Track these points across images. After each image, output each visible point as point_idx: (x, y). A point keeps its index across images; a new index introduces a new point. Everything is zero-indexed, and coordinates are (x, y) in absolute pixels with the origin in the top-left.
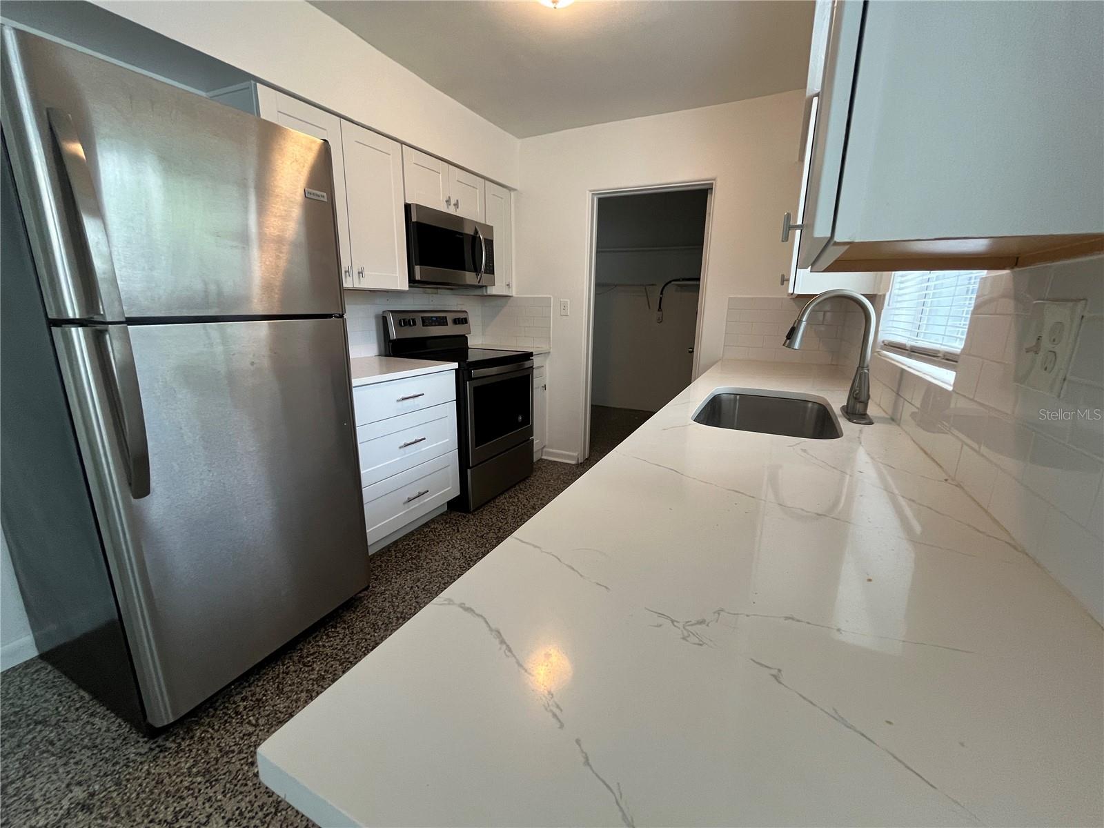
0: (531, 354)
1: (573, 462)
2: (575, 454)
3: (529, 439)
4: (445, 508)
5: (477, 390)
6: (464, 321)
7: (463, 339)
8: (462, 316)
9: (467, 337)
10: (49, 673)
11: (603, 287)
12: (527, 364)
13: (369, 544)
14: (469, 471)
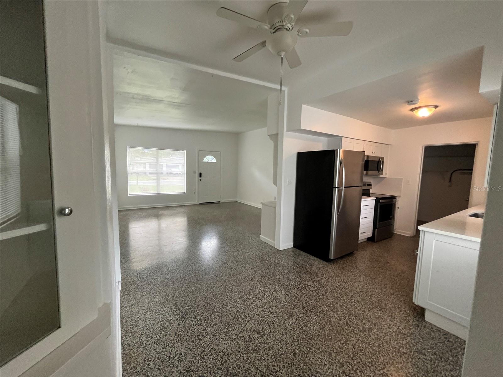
0: (396, 197)
1: (409, 236)
2: (410, 233)
3: (392, 224)
4: (366, 240)
5: (381, 206)
6: (371, 185)
7: (369, 190)
8: (370, 183)
9: (370, 190)
10: (298, 251)
11: (425, 171)
12: (394, 200)
13: (359, 240)
14: (376, 229)
